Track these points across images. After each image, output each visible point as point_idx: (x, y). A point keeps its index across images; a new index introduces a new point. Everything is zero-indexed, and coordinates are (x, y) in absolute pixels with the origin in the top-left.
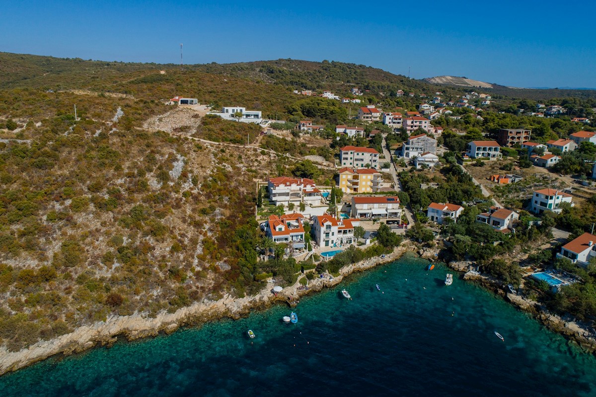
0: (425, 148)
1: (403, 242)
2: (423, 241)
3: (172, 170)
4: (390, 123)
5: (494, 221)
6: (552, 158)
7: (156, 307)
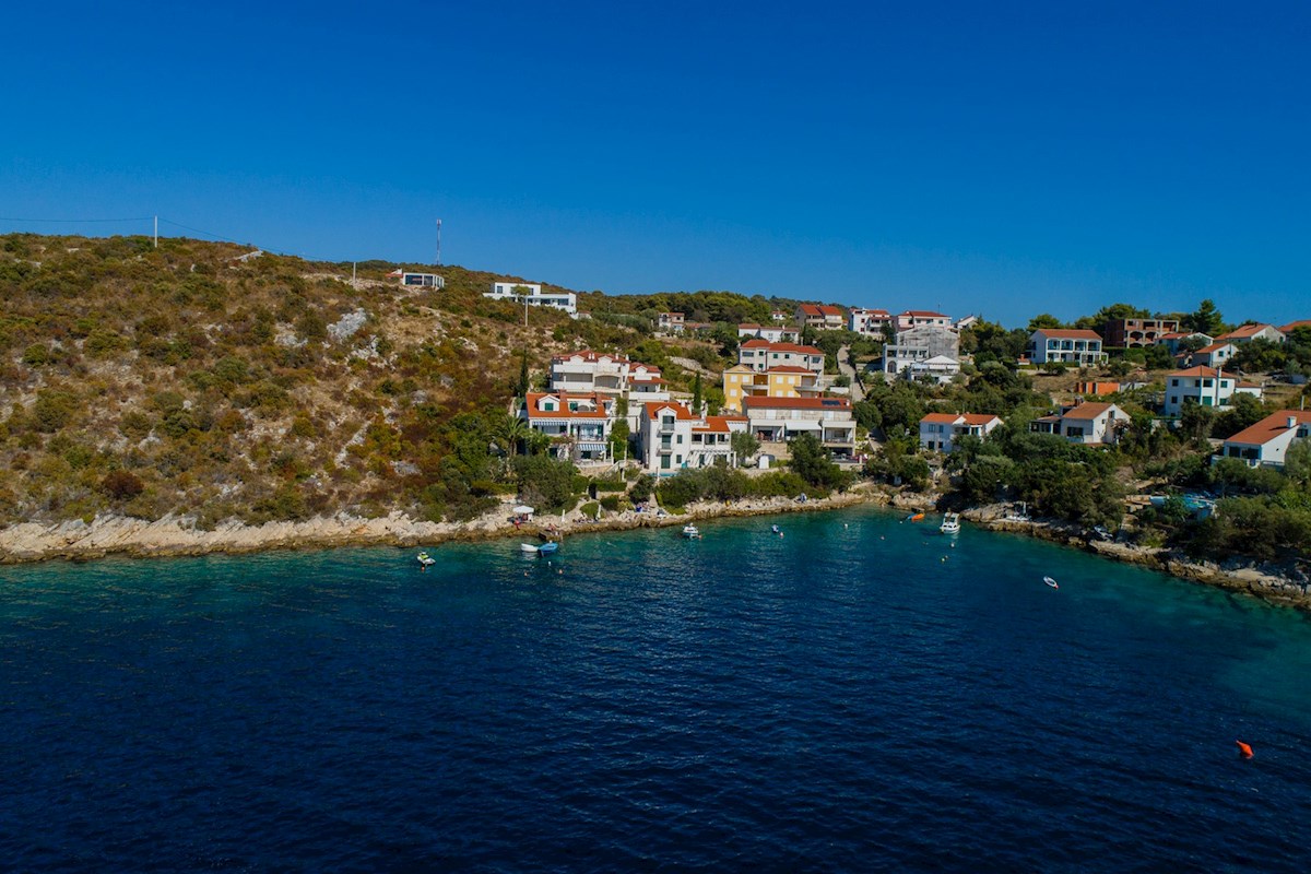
0: (933, 351)
1: (856, 486)
2: (903, 483)
3: (335, 324)
4: (862, 330)
5: (1069, 429)
6: (1221, 350)
7: (220, 512)
